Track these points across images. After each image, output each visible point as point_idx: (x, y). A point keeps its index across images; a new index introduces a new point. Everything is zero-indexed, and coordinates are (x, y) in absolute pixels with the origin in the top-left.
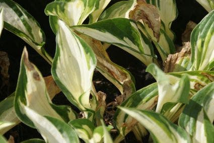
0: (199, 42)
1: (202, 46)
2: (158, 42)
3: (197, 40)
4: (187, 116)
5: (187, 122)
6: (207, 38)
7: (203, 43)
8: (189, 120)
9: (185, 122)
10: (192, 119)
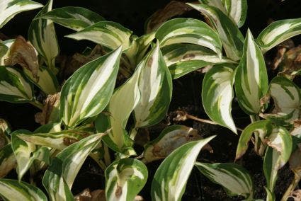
0: (70, 96)
1: (73, 100)
2: (38, 82)
3: (67, 94)
4: (51, 173)
5: (51, 179)
6: (77, 92)
7: (73, 97)
8: (53, 177)
9: (50, 178)
10: (56, 175)
